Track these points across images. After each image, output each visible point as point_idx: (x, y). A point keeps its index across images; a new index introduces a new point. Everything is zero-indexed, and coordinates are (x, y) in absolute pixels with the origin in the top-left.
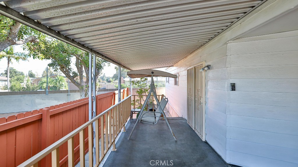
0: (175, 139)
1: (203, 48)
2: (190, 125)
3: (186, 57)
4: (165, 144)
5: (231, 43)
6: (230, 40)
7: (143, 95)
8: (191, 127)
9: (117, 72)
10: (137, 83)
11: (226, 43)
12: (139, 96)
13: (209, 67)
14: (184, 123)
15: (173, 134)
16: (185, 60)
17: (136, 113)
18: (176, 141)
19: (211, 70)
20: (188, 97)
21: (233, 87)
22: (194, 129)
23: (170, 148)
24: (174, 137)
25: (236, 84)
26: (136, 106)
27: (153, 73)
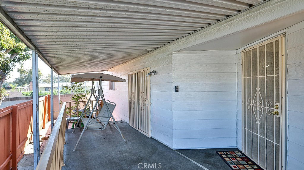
0: (125, 141)
1: (146, 55)
2: (133, 127)
3: (125, 63)
4: (117, 147)
5: (175, 54)
6: (175, 52)
7: (80, 102)
8: (134, 128)
9: (21, 76)
10: (71, 89)
11: (171, 54)
12: (75, 103)
13: (154, 72)
14: (126, 125)
15: (122, 136)
16: (124, 65)
17: (72, 121)
18: (126, 142)
19: (156, 74)
20: (129, 100)
21: (177, 89)
22: (138, 129)
23: (124, 149)
24: (124, 139)
25: (179, 87)
26: (72, 114)
27: (101, 77)
